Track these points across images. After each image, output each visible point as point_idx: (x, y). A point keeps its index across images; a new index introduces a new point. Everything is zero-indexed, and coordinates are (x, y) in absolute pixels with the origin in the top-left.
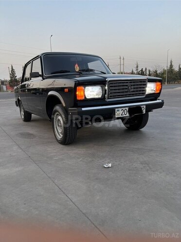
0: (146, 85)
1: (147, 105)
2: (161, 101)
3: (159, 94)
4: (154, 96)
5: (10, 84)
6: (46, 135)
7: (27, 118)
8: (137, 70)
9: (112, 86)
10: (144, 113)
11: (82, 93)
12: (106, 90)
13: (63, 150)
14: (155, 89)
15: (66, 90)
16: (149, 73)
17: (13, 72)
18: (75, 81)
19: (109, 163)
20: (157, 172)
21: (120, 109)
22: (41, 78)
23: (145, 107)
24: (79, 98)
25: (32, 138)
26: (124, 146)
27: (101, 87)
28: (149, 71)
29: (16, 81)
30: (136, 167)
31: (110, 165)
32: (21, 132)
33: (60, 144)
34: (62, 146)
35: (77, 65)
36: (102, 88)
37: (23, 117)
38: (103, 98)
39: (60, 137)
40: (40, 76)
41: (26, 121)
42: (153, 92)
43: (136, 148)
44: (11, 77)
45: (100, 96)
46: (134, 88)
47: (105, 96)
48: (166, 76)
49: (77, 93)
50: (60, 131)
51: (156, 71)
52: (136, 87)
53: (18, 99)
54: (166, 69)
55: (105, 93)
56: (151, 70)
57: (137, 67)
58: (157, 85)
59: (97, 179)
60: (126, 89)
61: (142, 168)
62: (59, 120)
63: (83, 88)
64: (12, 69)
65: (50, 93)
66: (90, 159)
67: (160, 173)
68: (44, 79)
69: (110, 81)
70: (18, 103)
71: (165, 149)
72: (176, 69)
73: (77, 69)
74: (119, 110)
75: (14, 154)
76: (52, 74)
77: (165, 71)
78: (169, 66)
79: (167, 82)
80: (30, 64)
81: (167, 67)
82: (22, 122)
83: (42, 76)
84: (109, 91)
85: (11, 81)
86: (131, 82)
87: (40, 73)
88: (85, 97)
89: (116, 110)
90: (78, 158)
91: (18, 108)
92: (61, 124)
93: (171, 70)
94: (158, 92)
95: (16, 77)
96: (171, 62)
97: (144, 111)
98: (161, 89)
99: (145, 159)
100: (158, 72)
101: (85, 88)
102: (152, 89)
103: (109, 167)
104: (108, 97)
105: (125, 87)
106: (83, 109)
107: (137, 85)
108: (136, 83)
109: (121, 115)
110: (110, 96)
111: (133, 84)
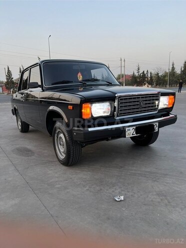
1: (159, 122)
2: (173, 116)
3: (172, 108)
4: (167, 111)
5: (6, 86)
6: (46, 151)
7: (25, 128)
8: (138, 72)
9: (122, 103)
10: (157, 131)
11: (88, 111)
12: (115, 107)
13: (65, 173)
14: (167, 104)
15: (70, 107)
16: (151, 75)
17: (9, 74)
18: (81, 98)
19: (120, 194)
20: (177, 209)
21: (131, 128)
22: (40, 89)
23: (157, 124)
24: (84, 117)
25: (31, 156)
26: (135, 168)
27: (110, 103)
28: (151, 73)
29: (13, 83)
30: (152, 201)
31: (122, 198)
32: (18, 146)
33: (62, 165)
34: (64, 168)
35: (79, 74)
36: (111, 105)
37: (20, 128)
38: (112, 115)
39: (62, 156)
40: (39, 86)
41: (23, 132)
42: (166, 106)
43: (148, 172)
44: (7, 79)
45: (108, 114)
46: (146, 104)
47: (114, 114)
48: (167, 78)
49: (83, 111)
50: (62, 150)
51: (158, 74)
52: (148, 102)
53: (15, 108)
54: (168, 71)
55: (115, 111)
56: (153, 72)
57: (139, 69)
58: (170, 99)
59: (109, 219)
60: (137, 105)
61: (159, 202)
62: (61, 138)
63: (90, 105)
64: (9, 70)
65: (51, 108)
66: (98, 188)
67: (182, 209)
68: (43, 91)
69: (120, 97)
70: (15, 112)
71: (181, 173)
72: (178, 71)
73: (80, 78)
74: (129, 130)
75: (10, 179)
76: (52, 85)
77: (166, 73)
78: (171, 69)
79: (169, 85)
80: (28, 72)
81: (169, 69)
82: (19, 133)
83: (41, 86)
84: (118, 109)
85: (7, 83)
86: (143, 97)
87: (40, 84)
88: (92, 116)
89: (127, 129)
90: (84, 186)
91: (15, 117)
92: (63, 142)
93: (173, 73)
94: (171, 106)
95: (13, 78)
96: (173, 65)
97: (157, 129)
98: (174, 103)
99: (161, 188)
100: (160, 75)
101: (92, 105)
102: (165, 103)
103: (121, 201)
104: (118, 114)
105: (136, 103)
106: (90, 129)
107: (149, 100)
108: (148, 99)
109: (133, 135)
110: (120, 114)
111: (144, 99)
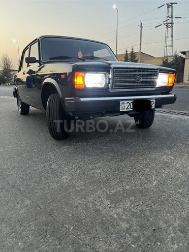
0: (157, 75)
1: (157, 99)
2: (173, 95)
3: (172, 87)
4: (166, 90)
9: (117, 75)
10: (154, 108)
12: (109, 79)
14: (167, 82)
15: (63, 76)
18: (73, 66)
21: (126, 102)
23: (154, 101)
24: (77, 87)
27: (105, 74)
35: (80, 52)
36: (106, 76)
38: (106, 88)
40: (37, 61)
42: (165, 85)
45: (103, 86)
46: (143, 78)
47: (108, 86)
49: (76, 80)
52: (145, 77)
55: (109, 82)
58: (169, 77)
60: (134, 78)
63: (82, 74)
68: (41, 65)
69: (114, 68)
70: (16, 94)
73: (80, 56)
74: (124, 103)
83: (39, 62)
84: (113, 80)
86: (140, 71)
87: (37, 59)
88: (85, 86)
89: (121, 102)
94: (170, 85)
97: (153, 106)
98: (174, 82)
101: (85, 74)
102: (164, 81)
104: (112, 86)
105: (133, 77)
106: (82, 99)
107: (147, 75)
108: (145, 73)
109: (127, 109)
110: (115, 86)
111: (141, 73)
